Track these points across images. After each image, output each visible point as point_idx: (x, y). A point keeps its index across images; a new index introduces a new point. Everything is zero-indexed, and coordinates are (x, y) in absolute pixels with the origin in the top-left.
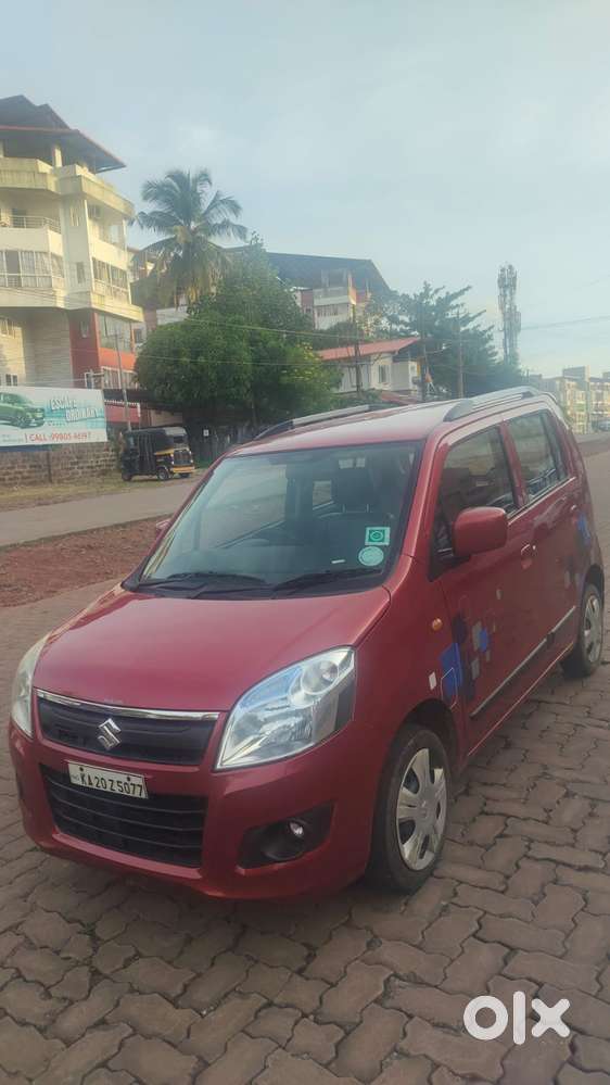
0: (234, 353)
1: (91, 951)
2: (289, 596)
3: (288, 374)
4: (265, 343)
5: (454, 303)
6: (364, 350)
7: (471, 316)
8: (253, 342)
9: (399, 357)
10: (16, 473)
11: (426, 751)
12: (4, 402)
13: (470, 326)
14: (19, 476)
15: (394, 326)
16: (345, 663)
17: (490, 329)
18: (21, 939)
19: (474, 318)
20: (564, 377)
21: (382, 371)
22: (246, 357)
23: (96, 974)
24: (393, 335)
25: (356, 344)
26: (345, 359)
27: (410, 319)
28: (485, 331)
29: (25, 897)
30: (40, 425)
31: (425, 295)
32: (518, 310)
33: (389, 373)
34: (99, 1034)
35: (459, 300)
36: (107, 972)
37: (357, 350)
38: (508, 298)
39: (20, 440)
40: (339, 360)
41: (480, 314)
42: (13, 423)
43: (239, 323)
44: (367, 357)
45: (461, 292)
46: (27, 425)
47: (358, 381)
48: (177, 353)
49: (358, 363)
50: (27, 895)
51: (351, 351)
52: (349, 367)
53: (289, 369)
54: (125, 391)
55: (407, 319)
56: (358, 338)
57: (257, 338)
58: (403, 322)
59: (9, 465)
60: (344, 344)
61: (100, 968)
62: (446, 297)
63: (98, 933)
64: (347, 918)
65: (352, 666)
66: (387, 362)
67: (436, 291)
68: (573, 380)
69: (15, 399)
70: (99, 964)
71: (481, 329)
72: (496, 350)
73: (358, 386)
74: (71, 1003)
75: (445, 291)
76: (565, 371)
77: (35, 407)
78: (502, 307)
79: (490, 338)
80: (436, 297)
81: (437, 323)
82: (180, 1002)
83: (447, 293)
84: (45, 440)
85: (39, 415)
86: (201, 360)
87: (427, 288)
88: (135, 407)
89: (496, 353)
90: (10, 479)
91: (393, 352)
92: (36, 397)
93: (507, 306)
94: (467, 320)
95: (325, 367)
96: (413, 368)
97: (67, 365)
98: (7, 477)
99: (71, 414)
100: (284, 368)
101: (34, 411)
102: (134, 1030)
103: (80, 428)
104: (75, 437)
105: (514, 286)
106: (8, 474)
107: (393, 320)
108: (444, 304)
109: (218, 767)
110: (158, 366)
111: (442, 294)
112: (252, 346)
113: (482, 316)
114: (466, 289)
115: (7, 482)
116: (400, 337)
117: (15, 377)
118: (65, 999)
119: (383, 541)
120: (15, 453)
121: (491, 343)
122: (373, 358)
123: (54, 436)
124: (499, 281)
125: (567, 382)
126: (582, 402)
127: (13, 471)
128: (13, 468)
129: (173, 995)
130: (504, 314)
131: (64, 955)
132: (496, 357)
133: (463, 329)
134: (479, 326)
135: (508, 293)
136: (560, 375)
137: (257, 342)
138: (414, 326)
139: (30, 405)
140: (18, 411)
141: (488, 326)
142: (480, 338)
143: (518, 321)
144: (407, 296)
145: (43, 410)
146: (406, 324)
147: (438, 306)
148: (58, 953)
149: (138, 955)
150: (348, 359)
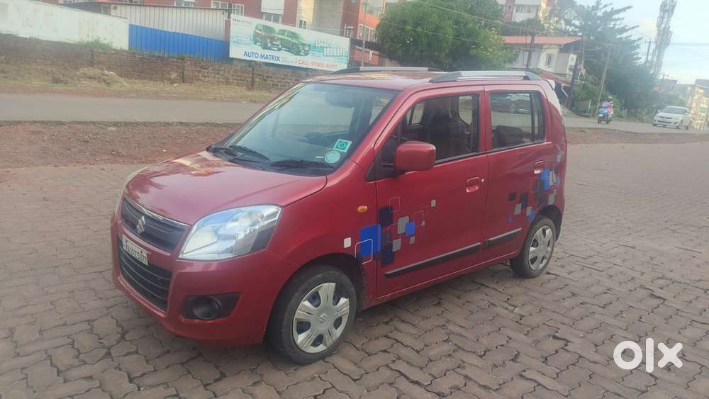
0: (442, 28)
1: (115, 342)
2: (279, 171)
3: (476, 48)
4: (466, 24)
5: (616, 16)
6: (538, 40)
7: (627, 28)
8: (457, 23)
9: (565, 49)
10: (286, 82)
11: (333, 285)
12: (287, 36)
13: (624, 35)
14: (287, 84)
15: (568, 27)
16: (274, 214)
17: (639, 39)
18: (89, 327)
19: (628, 30)
20: (695, 86)
21: (550, 57)
22: (449, 33)
23: (109, 354)
24: (565, 33)
25: (533, 35)
26: (522, 44)
27: (581, 23)
28: (635, 41)
29: (108, 308)
30: (306, 54)
31: (596, 8)
32: (671, 30)
33: (554, 60)
34: (83, 382)
35: (620, 15)
36: (114, 355)
37: (533, 40)
38: (665, 20)
39: (292, 62)
40: (518, 45)
41: (633, 28)
42: (289, 50)
43: (451, 8)
44: (540, 46)
45: (624, 9)
46: (298, 53)
47: (528, 62)
48: (405, 22)
49: (532, 48)
50: (110, 307)
51: (529, 39)
52: (524, 50)
53: (477, 45)
54: (364, 42)
55: (577, 23)
56: (535, 31)
57: (461, 20)
58: (574, 25)
59: (282, 77)
60: (524, 34)
61: (112, 353)
62: (611, 12)
63: (127, 336)
64: (255, 367)
65: (276, 218)
66: (554, 51)
67: (605, 6)
68: (701, 88)
69: (294, 35)
70: (112, 351)
71: (632, 38)
72: (640, 55)
73: (527, 65)
74: (86, 364)
75: (612, 6)
76: (698, 81)
77: (305, 42)
78: (659, 26)
79: (638, 46)
80: (604, 10)
81: (599, 30)
82: (135, 381)
83: (613, 9)
84: (308, 64)
85: (307, 49)
86: (419, 29)
87: (598, 3)
88: (369, 53)
89: (640, 58)
90: (281, 86)
91: (560, 46)
92: (308, 36)
93: (663, 26)
94: (623, 30)
95: (506, 48)
96: (572, 59)
97: (339, 20)
98: (279, 84)
99: (327, 51)
100: (474, 44)
101: (304, 45)
102: (101, 386)
103: (330, 61)
104: (327, 66)
105: (672, 11)
106: (281, 82)
107: (568, 22)
108: (609, 16)
109: (180, 256)
110: (391, 30)
111: (608, 9)
112: (456, 25)
113: (635, 29)
114: (629, 7)
115: (279, 87)
116: (570, 35)
117: (305, 22)
118: (84, 361)
119: (343, 149)
120: (287, 70)
121: (638, 50)
122: (545, 47)
123: (313, 63)
124: (661, 6)
125: (697, 89)
126: (705, 106)
127: (284, 81)
128: (285, 79)
129: (134, 376)
130: (659, 31)
131: (101, 341)
132: (639, 61)
133: (618, 36)
134: (630, 36)
135: (666, 16)
136: (693, 83)
137: (460, 23)
138: (581, 28)
139: (301, 40)
140: (294, 44)
141: (638, 37)
142: (631, 45)
143: (668, 39)
144: (583, 7)
145: (309, 45)
146: (576, 27)
147: (604, 16)
148: (100, 339)
149: (136, 352)
150: (525, 45)
